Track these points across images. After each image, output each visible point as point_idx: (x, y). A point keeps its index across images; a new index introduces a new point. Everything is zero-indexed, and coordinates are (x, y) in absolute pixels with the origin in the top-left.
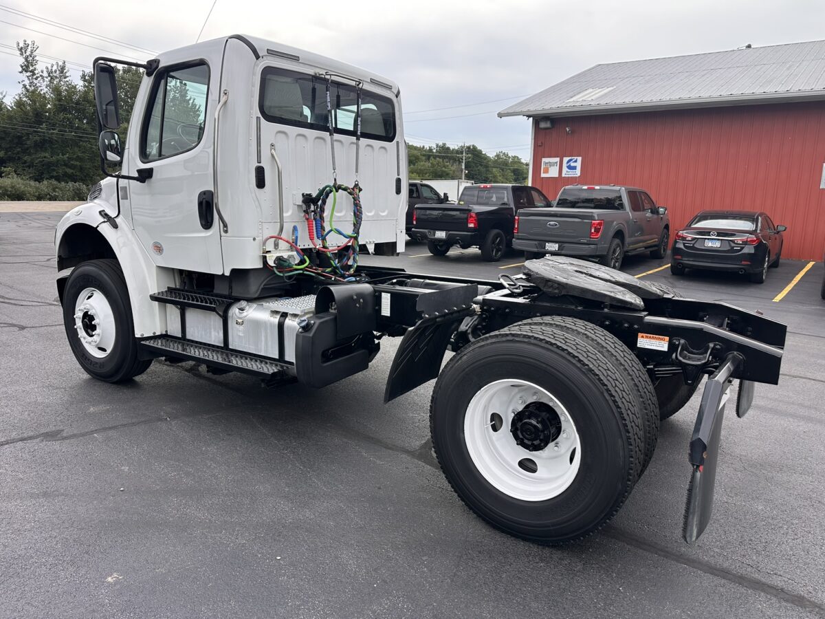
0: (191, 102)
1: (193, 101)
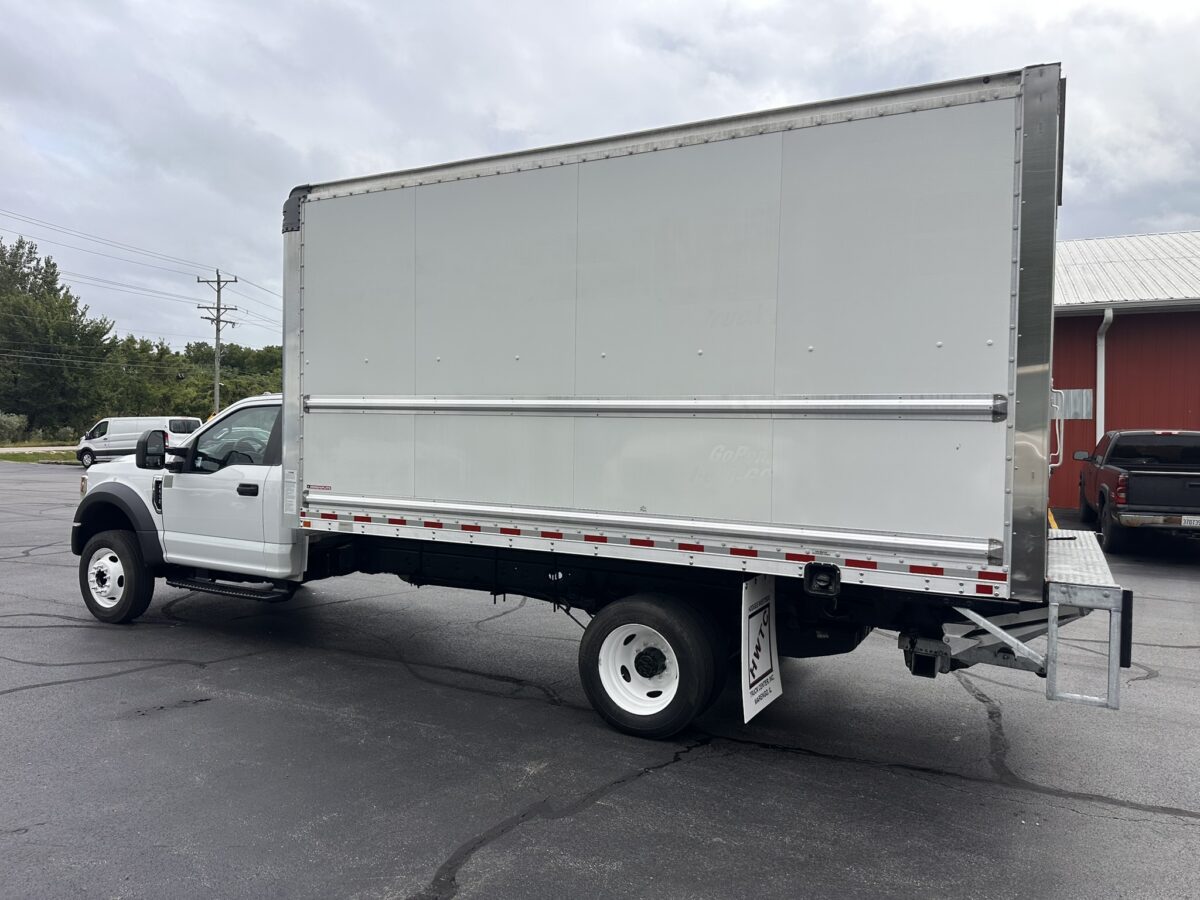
0: (62, 293)
1: (67, 292)
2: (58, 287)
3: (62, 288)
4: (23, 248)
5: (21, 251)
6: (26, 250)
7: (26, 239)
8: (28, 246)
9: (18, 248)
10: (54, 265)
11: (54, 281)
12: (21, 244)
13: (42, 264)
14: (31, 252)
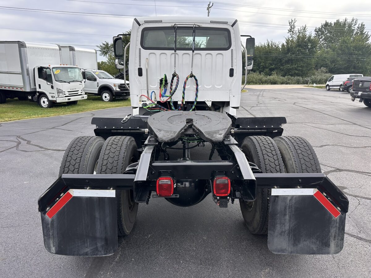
2: (364, 32)
3: (365, 33)
4: (353, 21)
5: (353, 22)
6: (354, 22)
7: (355, 18)
8: (355, 21)
9: (352, 22)
10: (364, 25)
11: (363, 31)
12: (353, 20)
13: (360, 26)
14: (356, 22)
